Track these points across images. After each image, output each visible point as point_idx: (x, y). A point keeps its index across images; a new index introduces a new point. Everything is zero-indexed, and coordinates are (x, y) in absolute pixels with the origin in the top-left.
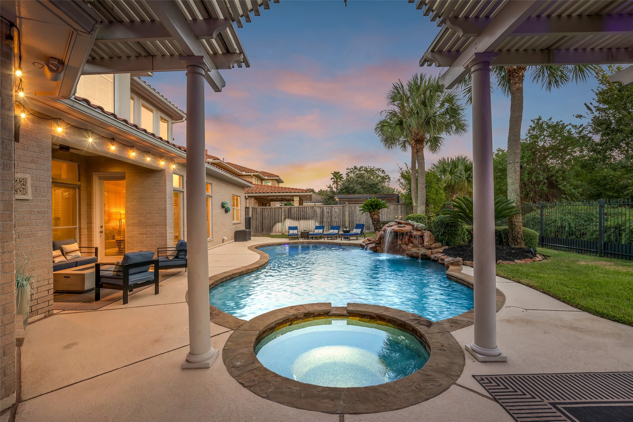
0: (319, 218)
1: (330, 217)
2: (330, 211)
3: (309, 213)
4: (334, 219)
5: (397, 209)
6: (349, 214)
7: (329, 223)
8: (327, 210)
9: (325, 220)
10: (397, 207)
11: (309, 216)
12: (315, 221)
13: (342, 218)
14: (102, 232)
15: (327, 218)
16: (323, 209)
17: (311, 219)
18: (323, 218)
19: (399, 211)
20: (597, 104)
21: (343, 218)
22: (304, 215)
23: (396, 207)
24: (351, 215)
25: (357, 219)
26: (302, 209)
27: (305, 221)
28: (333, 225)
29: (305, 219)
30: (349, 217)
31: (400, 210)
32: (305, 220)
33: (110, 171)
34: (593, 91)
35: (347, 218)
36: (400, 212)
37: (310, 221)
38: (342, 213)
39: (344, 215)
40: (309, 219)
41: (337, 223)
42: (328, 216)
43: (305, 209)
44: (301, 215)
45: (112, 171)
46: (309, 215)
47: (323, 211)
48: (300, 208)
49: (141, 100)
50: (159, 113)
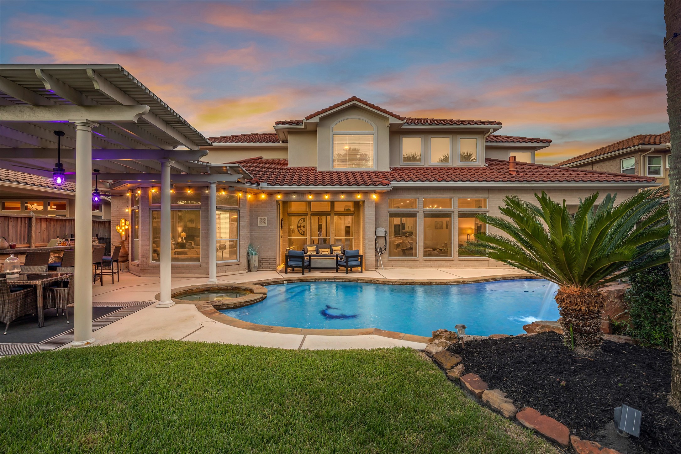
49: (430, 136)
50: (458, 136)
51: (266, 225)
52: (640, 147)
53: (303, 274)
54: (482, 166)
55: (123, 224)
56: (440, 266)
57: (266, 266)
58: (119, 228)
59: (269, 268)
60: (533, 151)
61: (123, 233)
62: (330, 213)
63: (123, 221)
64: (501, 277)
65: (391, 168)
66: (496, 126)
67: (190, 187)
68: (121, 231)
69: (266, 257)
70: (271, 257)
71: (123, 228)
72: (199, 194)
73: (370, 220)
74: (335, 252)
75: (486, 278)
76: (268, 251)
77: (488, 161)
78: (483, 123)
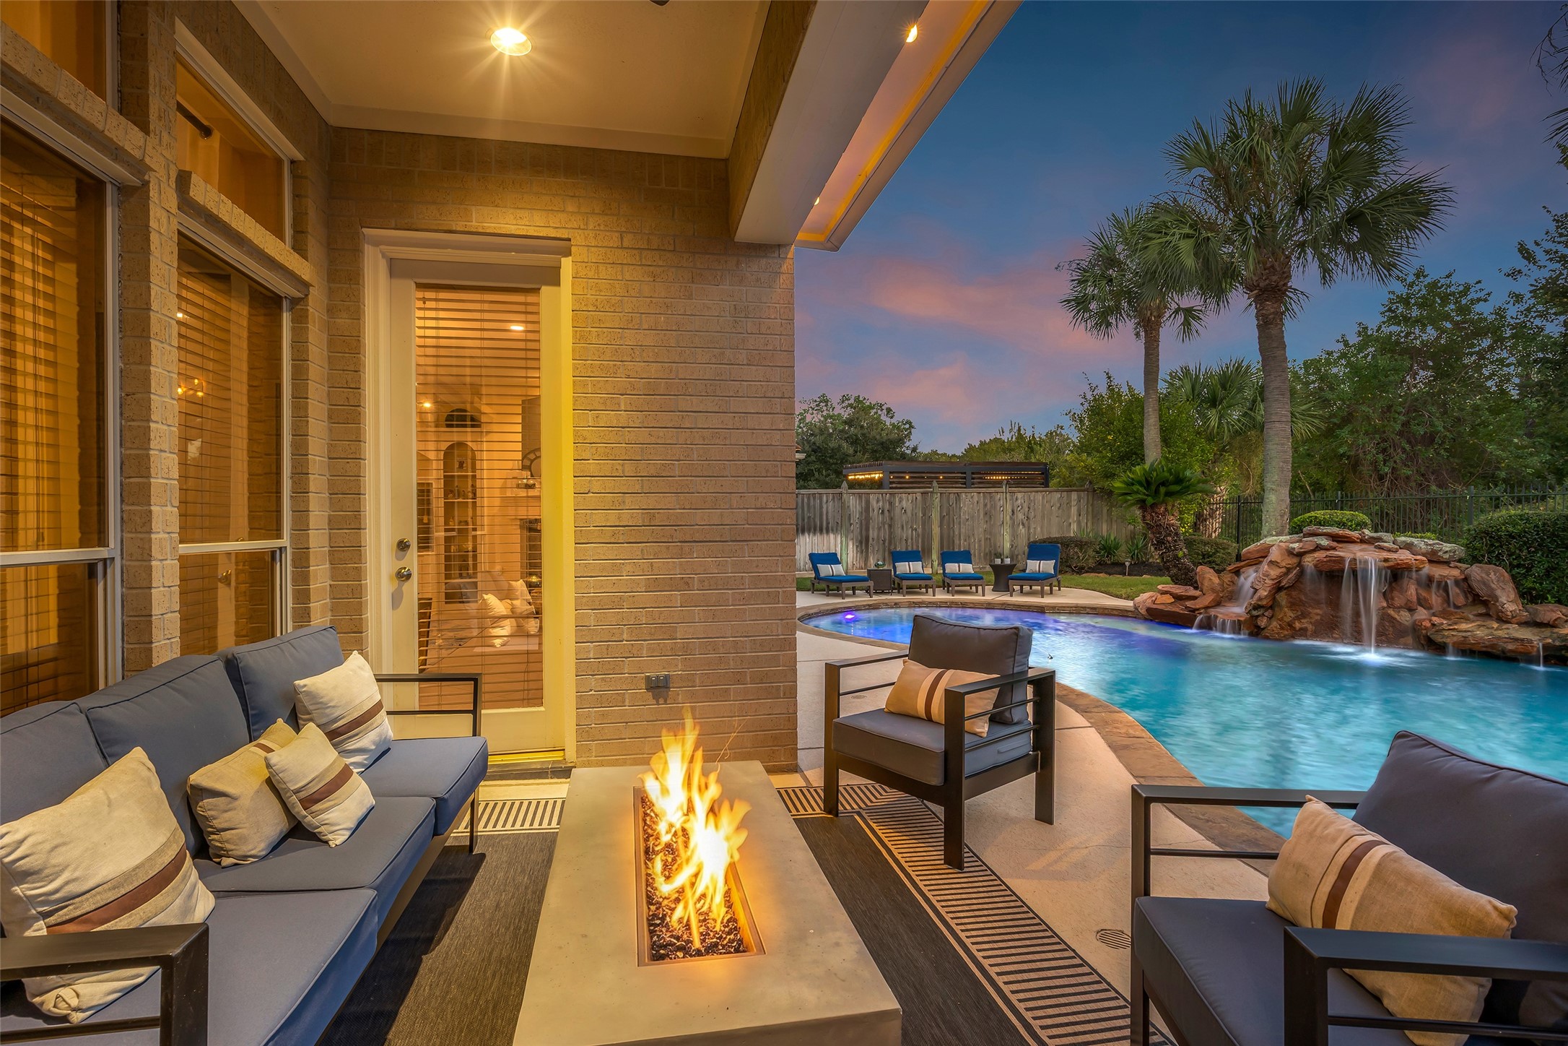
0: (856, 527)
1: (886, 526)
2: (887, 506)
3: (827, 513)
4: (898, 531)
5: (1069, 503)
6: (942, 518)
7: (884, 541)
8: (881, 504)
9: (873, 534)
10: (1069, 497)
11: (828, 523)
12: (847, 537)
13: (920, 530)
14: (409, 576)
15: (879, 529)
16: (868, 502)
17: (832, 530)
18: (867, 529)
19: (1074, 510)
20: (1549, 246)
21: (924, 528)
22: (814, 519)
23: (1065, 498)
24: (947, 519)
25: (963, 530)
26: (806, 500)
27: (815, 538)
28: (895, 548)
29: (815, 530)
30: (941, 526)
31: (1076, 508)
32: (815, 534)
33: (474, 225)
34: (1548, 211)
35: (936, 530)
36: (1076, 513)
37: (832, 536)
38: (921, 515)
39: (926, 520)
40: (828, 532)
41: (906, 543)
42: (884, 523)
43: (814, 498)
44: (803, 520)
45: (491, 226)
46: (827, 519)
47: (867, 508)
48: (800, 496)
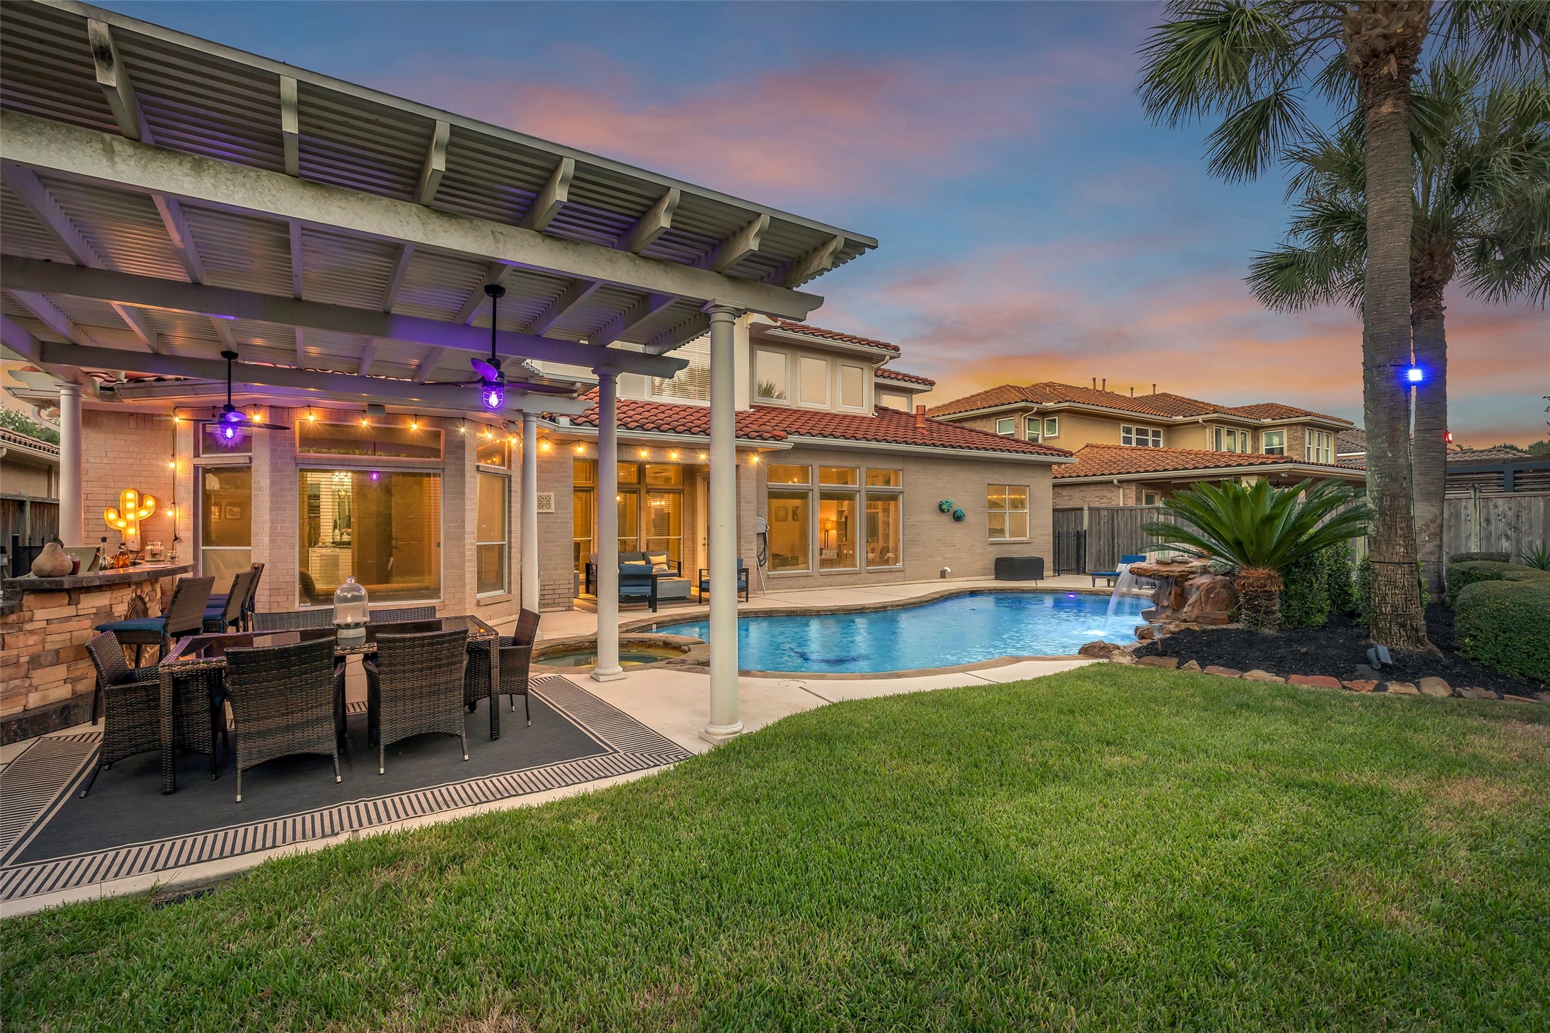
49: (799, 353)
50: (840, 361)
51: (552, 510)
52: (1023, 404)
53: (655, 611)
54: (871, 416)
55: (130, 505)
56: (843, 584)
57: (552, 601)
58: (112, 516)
59: (558, 605)
60: (909, 395)
61: (132, 531)
62: (636, 486)
63: (131, 495)
64: (947, 593)
65: (751, 407)
66: (893, 353)
67: (416, 416)
68: (121, 524)
69: (551, 582)
70: (563, 582)
71: (131, 517)
72: (437, 435)
73: (749, 502)
74: (657, 567)
75: (938, 596)
76: (556, 569)
77: (878, 408)
78: (878, 344)
